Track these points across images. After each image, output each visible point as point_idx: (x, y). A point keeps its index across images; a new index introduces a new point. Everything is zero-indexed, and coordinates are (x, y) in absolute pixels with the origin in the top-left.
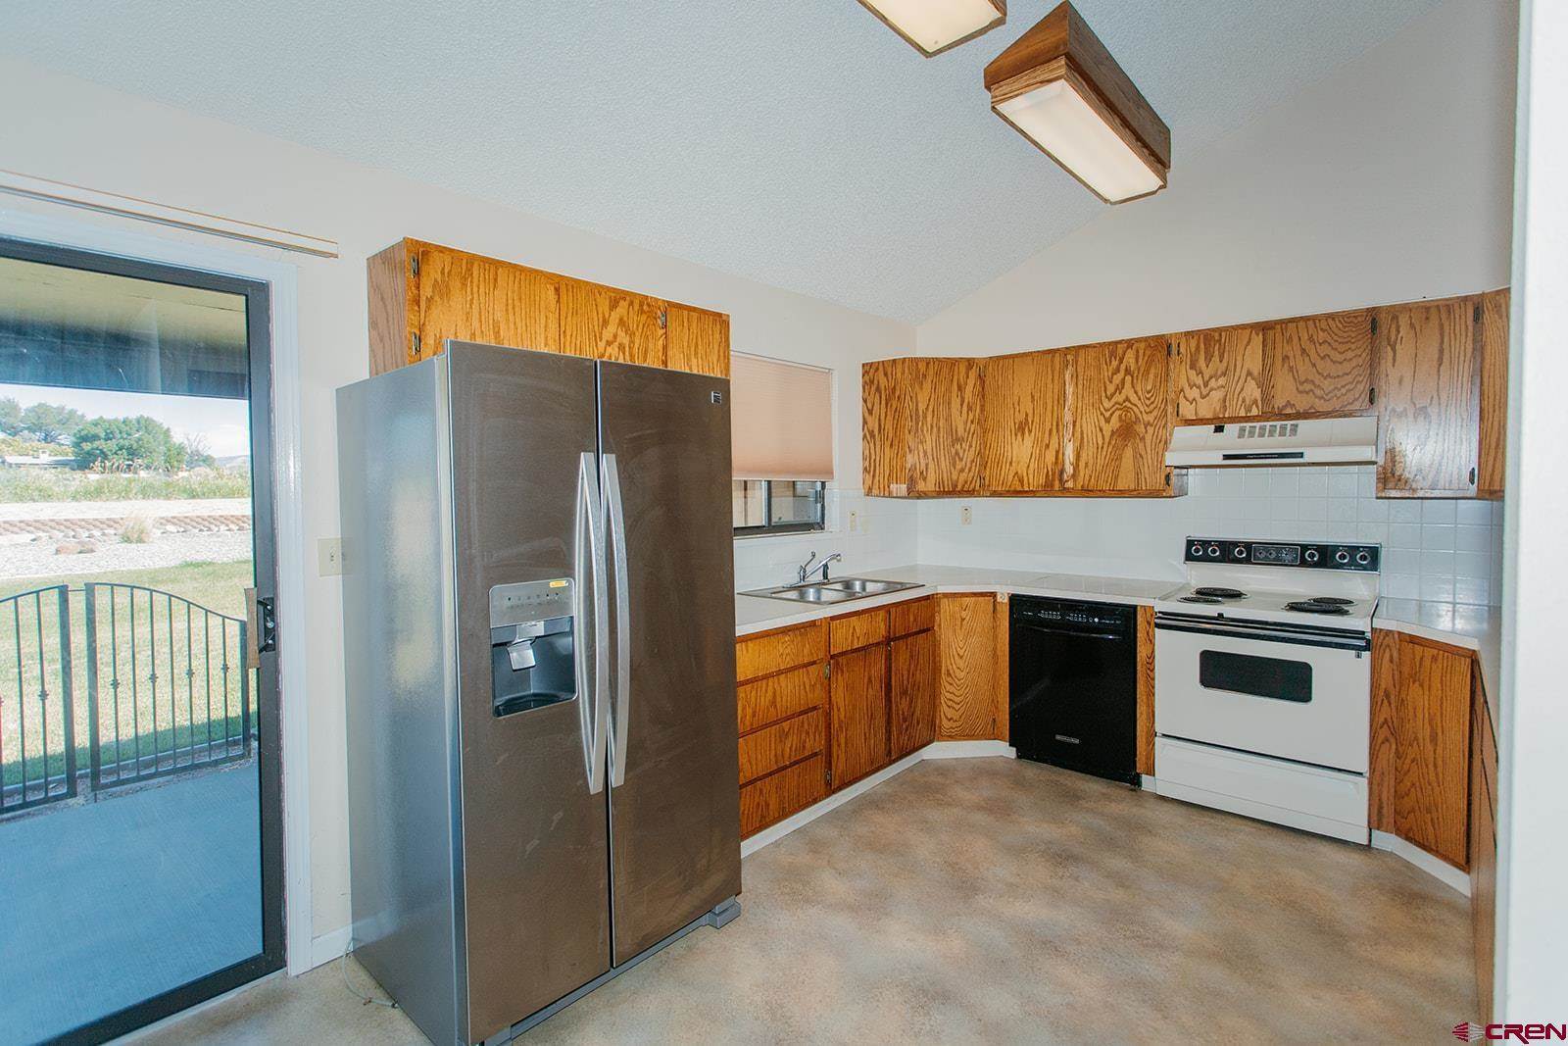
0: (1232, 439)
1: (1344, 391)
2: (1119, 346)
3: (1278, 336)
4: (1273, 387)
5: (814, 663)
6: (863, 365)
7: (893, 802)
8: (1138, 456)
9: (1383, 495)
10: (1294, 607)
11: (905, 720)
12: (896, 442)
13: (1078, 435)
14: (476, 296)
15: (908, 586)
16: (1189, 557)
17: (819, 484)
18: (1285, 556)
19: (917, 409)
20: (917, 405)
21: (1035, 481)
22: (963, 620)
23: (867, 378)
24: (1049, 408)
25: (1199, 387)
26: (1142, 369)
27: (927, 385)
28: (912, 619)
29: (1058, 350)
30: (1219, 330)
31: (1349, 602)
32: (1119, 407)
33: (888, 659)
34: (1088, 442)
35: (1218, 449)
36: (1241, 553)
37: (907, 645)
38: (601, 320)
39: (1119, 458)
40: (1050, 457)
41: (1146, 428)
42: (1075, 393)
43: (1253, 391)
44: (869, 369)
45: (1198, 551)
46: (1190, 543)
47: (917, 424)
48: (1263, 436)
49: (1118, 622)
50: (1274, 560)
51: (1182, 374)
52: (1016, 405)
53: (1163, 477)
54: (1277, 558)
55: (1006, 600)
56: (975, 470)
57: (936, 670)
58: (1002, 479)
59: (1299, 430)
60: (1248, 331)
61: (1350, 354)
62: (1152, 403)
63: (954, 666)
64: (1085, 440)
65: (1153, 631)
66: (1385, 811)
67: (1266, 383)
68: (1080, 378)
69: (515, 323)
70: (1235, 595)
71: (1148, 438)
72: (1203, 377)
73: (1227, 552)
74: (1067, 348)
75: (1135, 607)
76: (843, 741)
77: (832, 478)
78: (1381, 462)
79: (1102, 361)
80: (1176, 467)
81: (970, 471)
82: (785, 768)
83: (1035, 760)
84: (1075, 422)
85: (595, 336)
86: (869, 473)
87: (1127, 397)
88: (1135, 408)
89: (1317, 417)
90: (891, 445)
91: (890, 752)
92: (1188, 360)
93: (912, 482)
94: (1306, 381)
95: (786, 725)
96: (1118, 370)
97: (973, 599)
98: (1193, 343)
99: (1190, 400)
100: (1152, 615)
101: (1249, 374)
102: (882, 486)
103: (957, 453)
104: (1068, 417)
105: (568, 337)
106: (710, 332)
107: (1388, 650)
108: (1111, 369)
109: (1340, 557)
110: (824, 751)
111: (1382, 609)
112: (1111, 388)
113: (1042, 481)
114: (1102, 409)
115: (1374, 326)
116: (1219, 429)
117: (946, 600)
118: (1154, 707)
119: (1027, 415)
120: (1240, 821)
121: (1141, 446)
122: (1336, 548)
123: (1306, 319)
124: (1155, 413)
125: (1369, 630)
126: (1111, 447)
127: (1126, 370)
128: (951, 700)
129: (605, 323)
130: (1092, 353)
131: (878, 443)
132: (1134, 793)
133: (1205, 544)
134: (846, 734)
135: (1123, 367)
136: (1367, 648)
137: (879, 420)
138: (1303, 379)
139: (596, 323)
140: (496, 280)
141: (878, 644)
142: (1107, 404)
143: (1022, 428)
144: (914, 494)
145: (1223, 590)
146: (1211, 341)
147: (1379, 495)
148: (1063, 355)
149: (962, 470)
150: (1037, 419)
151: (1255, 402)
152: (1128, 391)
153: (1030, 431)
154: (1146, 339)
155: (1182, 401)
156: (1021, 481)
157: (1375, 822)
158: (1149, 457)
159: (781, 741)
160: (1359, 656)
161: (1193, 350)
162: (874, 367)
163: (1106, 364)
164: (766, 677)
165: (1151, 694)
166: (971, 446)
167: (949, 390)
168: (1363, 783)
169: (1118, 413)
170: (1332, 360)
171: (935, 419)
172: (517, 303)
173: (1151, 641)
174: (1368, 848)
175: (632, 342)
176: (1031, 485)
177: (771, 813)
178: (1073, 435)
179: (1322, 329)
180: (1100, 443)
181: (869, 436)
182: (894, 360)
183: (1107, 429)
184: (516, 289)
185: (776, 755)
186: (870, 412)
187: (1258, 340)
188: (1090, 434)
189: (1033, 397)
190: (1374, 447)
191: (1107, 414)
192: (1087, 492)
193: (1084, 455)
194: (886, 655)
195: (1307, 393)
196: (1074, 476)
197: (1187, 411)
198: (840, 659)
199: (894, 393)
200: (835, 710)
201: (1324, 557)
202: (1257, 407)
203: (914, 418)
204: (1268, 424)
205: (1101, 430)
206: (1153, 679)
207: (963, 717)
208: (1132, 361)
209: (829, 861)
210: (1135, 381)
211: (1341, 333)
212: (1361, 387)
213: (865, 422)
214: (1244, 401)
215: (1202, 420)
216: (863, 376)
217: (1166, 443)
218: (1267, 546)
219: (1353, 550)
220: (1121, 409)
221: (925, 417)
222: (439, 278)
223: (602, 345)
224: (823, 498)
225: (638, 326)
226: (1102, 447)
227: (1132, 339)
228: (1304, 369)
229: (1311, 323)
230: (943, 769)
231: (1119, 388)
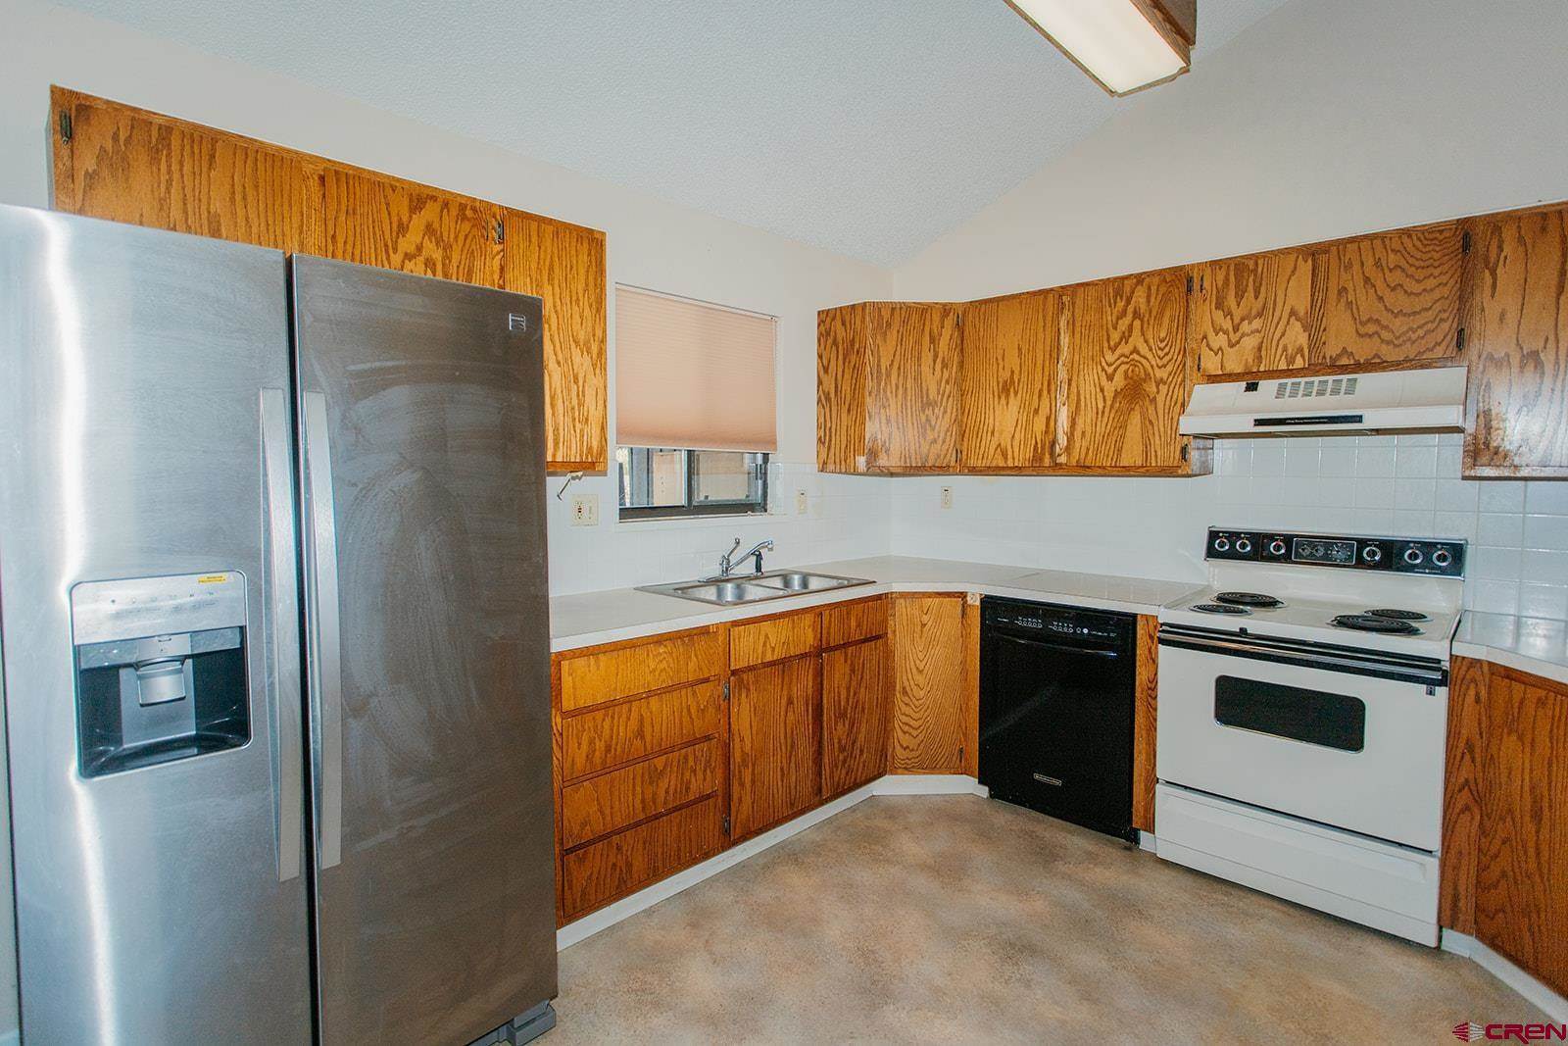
0: (1269, 398)
1: (1421, 332)
2: (1126, 282)
3: (1334, 263)
4: (1325, 330)
5: (707, 680)
6: (819, 312)
7: (819, 855)
8: (1147, 423)
9: (1473, 473)
10: (1344, 622)
11: (842, 749)
12: (855, 407)
13: (1074, 397)
14: (176, 176)
15: (855, 582)
16: (1212, 553)
17: (760, 457)
18: (1338, 554)
19: (879, 365)
20: (879, 361)
21: (1021, 455)
22: (924, 625)
23: (823, 328)
24: (1039, 362)
25: (1226, 332)
26: (1154, 313)
27: (893, 336)
28: (853, 624)
29: (1052, 290)
30: (1255, 257)
31: (1420, 617)
32: (1126, 360)
33: (819, 674)
34: (1086, 405)
35: (1250, 411)
36: (1278, 547)
37: (846, 655)
38: (395, 226)
39: (1124, 426)
40: (1039, 425)
41: (1157, 387)
42: (1072, 345)
43: (1297, 336)
44: (826, 318)
45: (1223, 545)
46: (1213, 535)
47: (879, 384)
48: (1309, 395)
49: (1112, 635)
50: (1321, 558)
51: (1205, 315)
52: (1000, 361)
53: (1178, 452)
54: (1326, 557)
55: (978, 603)
56: (950, 442)
57: (889, 686)
58: (981, 453)
59: (1358, 386)
60: (1293, 257)
61: (1431, 283)
62: (1167, 354)
63: (912, 682)
64: (1083, 404)
65: (1156, 648)
66: (1461, 904)
67: (1314, 324)
68: (1078, 324)
69: (247, 219)
70: (1267, 603)
71: (1160, 399)
72: (1232, 319)
73: (1260, 547)
74: (1062, 287)
75: (1134, 616)
76: (748, 780)
77: (775, 449)
78: (1470, 426)
79: (1105, 302)
80: (1196, 437)
81: (944, 442)
82: (657, 817)
83: (1009, 801)
84: (1070, 381)
85: (386, 246)
86: (824, 443)
87: (1135, 348)
88: (1144, 361)
89: (1384, 369)
90: (849, 411)
91: (820, 790)
92: (1214, 297)
93: (873, 455)
94: (1370, 320)
95: (660, 762)
96: (1124, 313)
97: (937, 600)
98: (1220, 276)
99: (1216, 349)
100: (1155, 627)
101: (1293, 313)
102: (838, 460)
103: (928, 420)
104: (1062, 374)
105: (340, 245)
106: (573, 252)
107: (1472, 686)
108: (1115, 311)
109: (1410, 556)
110: (720, 793)
111: (1466, 626)
112: (1115, 336)
113: (1030, 454)
114: (1104, 364)
115: (1467, 242)
116: (1252, 387)
117: (902, 601)
118: (1155, 745)
119: (1013, 372)
120: (1264, 901)
121: (1151, 410)
122: (1405, 544)
123: (1371, 238)
124: (1169, 368)
125: (1447, 658)
126: (1113, 411)
127: (1135, 312)
128: (907, 724)
129: (403, 229)
130: (1092, 291)
131: (834, 408)
132: (1129, 853)
133: (1233, 536)
134: (753, 770)
135: (1130, 309)
136: (1442, 683)
137: (836, 379)
138: (1364, 319)
139: (387, 228)
140: (213, 156)
141: (804, 656)
142: (1110, 357)
143: (1006, 389)
144: (875, 470)
145: (1253, 596)
146: (1244, 272)
147: (1467, 474)
148: (1057, 296)
149: (935, 441)
150: (1024, 379)
151: (1300, 350)
152: (1136, 340)
153: (1016, 393)
154: (1160, 272)
155: (1205, 351)
156: (1005, 456)
157: (1449, 917)
158: (1161, 423)
159: (651, 783)
160: (1431, 693)
161: (1220, 284)
162: (831, 315)
163: (1110, 306)
164: (629, 700)
165: (1152, 728)
166: (945, 412)
167: (919, 342)
168: (1433, 864)
169: (1124, 367)
170: (1406, 292)
171: (901, 378)
172: (250, 192)
173: (1153, 660)
174: (1437, 951)
175: (447, 258)
176: (1016, 460)
177: (635, 876)
178: (1068, 397)
179: (1392, 250)
180: (1100, 406)
181: (824, 400)
182: (854, 305)
183: (1110, 389)
184: (249, 170)
185: (643, 801)
186: (826, 370)
187: (1305, 268)
188: (1088, 397)
189: (1020, 349)
190: (1461, 407)
191: (1110, 370)
192: (1083, 469)
193: (1080, 422)
194: (815, 669)
195: (1370, 336)
196: (1068, 449)
197: (1211, 364)
198: (745, 676)
199: (852, 345)
200: (737, 740)
201: (1389, 555)
202: (1303, 356)
203: (875, 376)
204: (1316, 379)
205: (1102, 390)
206: (1155, 710)
207: (921, 747)
208: (1143, 300)
209: (707, 941)
210: (1145, 326)
211: (1419, 255)
212: (1446, 326)
213: (820, 383)
214: (1285, 349)
215: (1230, 375)
216: (819, 325)
217: (1183, 405)
218: (1312, 541)
219: (1428, 547)
220: (1127, 363)
221: (888, 375)
222: (109, 145)
223: (396, 259)
224: (766, 473)
225: (456, 237)
226: (1103, 412)
227: (1142, 274)
228: (1367, 304)
229: (1378, 243)
230: (892, 810)
231: (1125, 337)
